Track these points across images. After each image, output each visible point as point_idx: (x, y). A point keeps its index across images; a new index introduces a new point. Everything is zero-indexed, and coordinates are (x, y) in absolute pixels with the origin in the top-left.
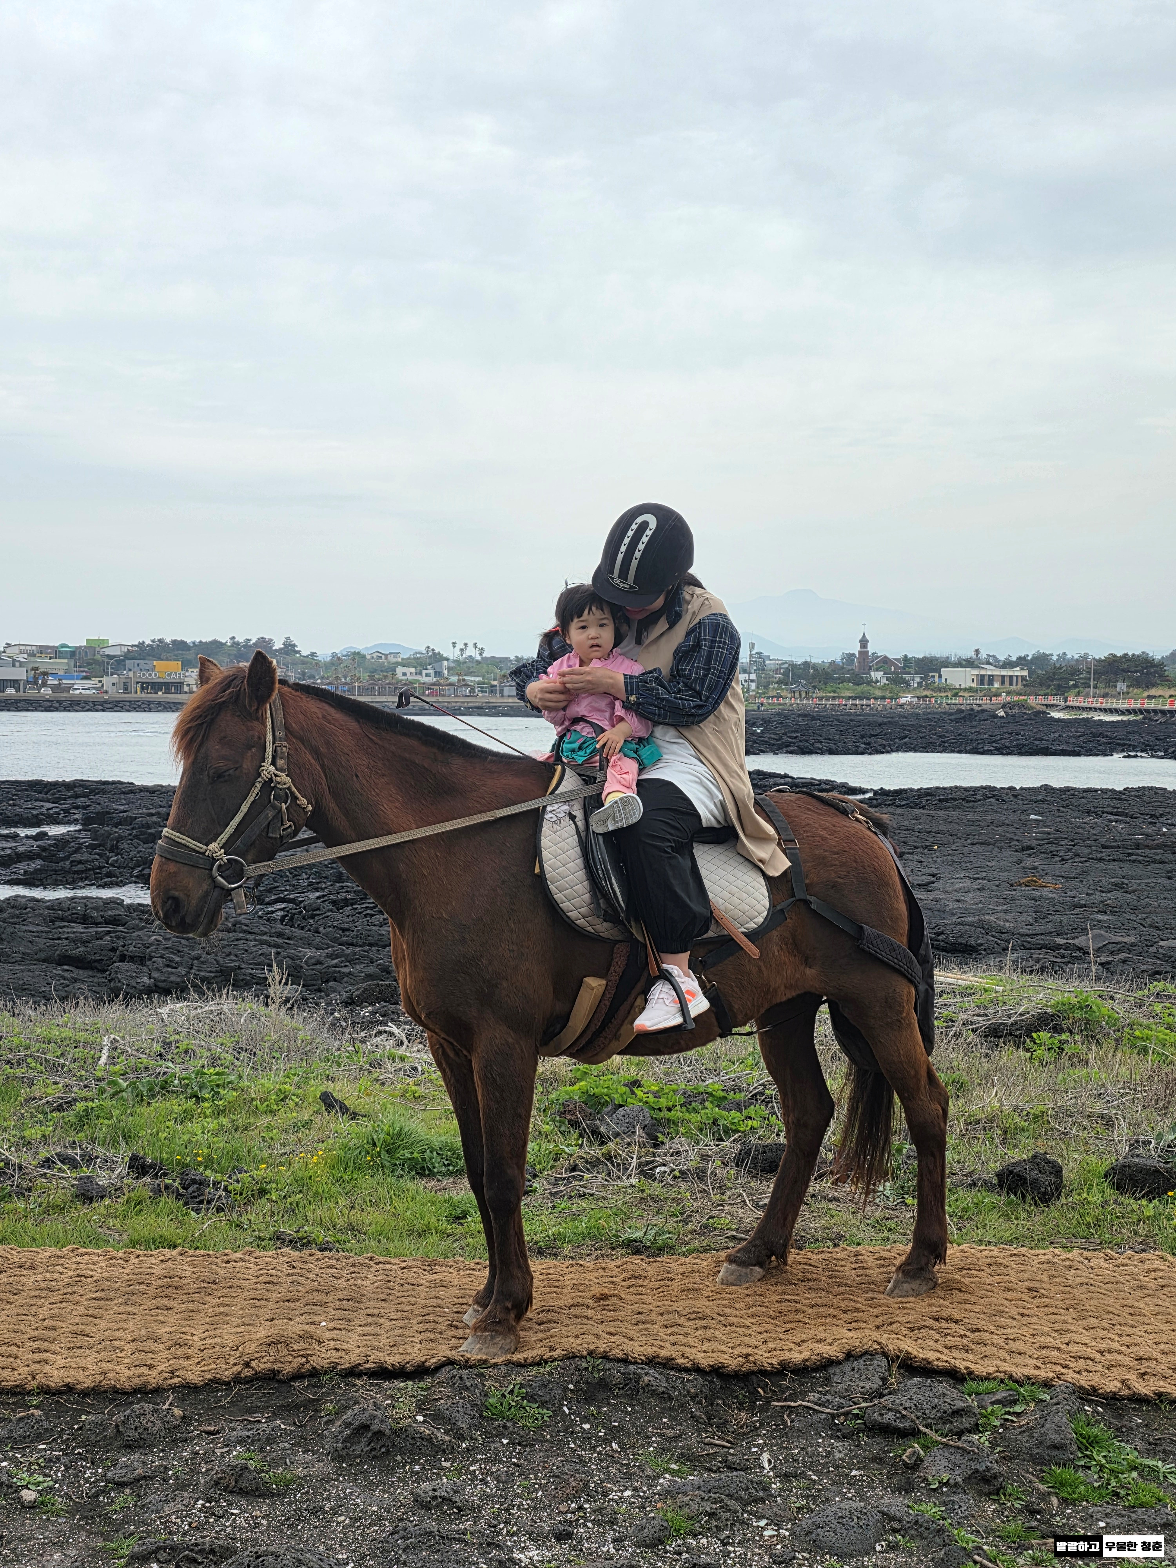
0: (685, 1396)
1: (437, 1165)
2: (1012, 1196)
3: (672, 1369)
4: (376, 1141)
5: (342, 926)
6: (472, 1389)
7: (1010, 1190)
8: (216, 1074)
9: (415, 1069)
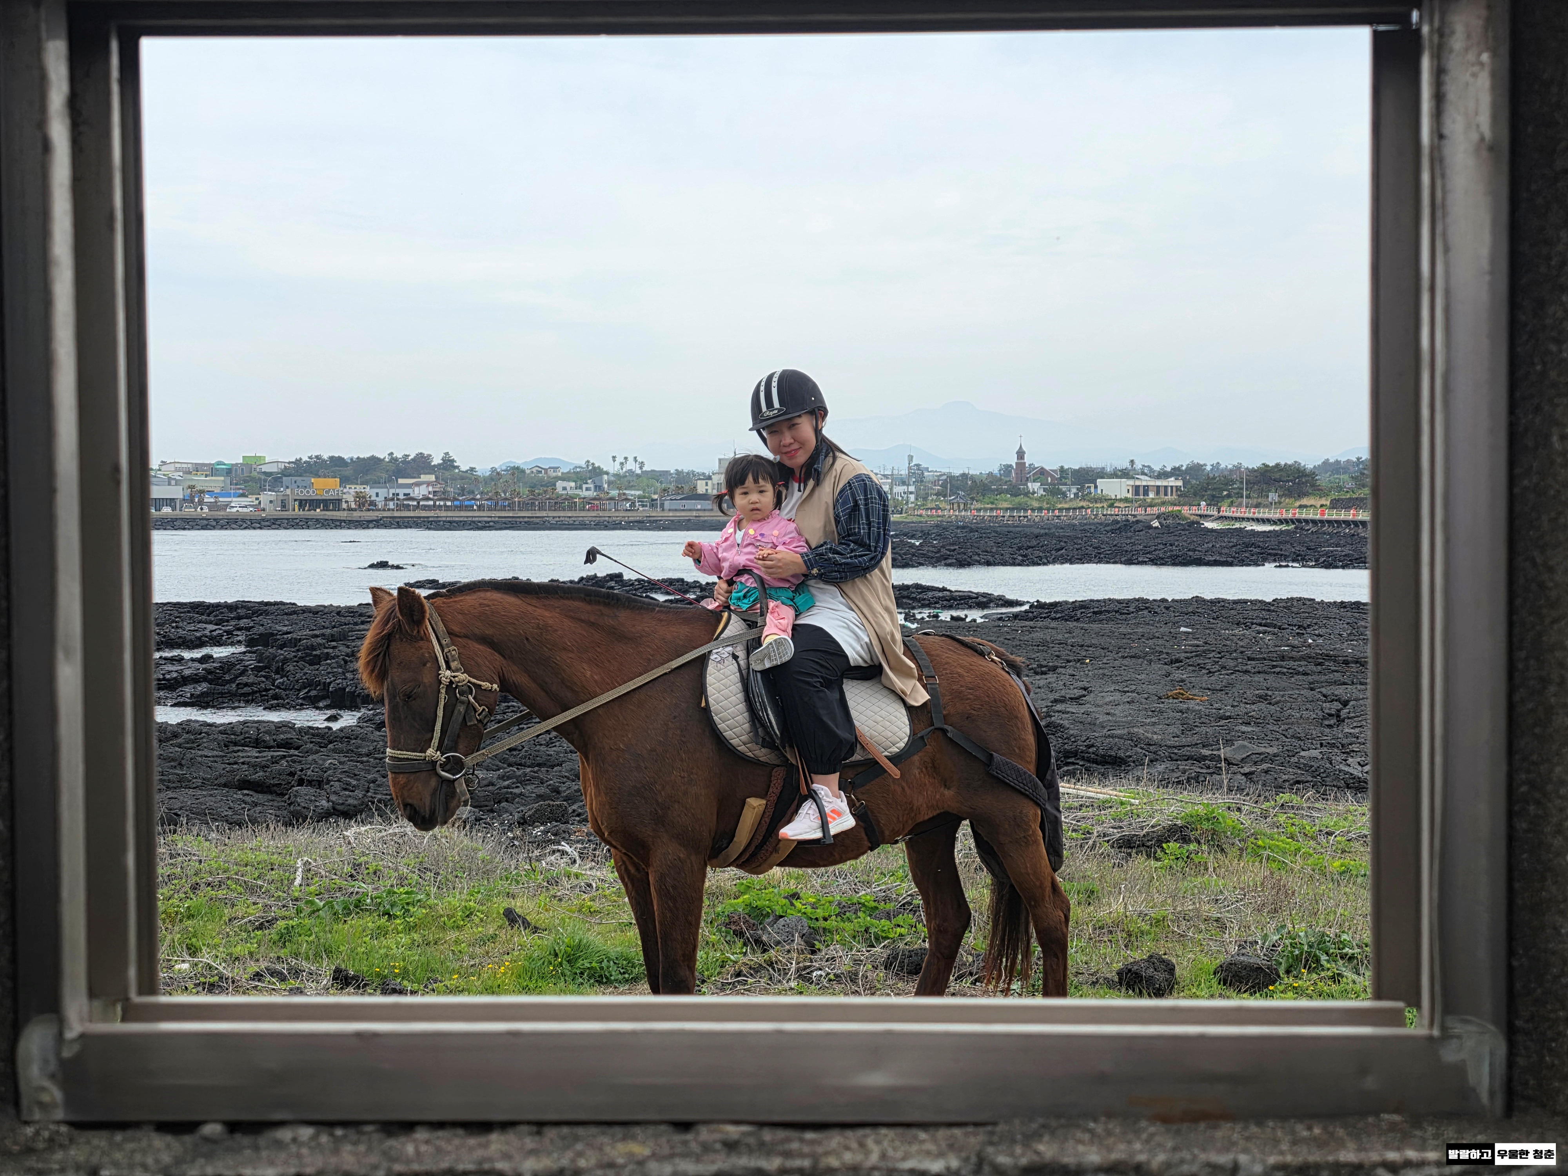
1: (613, 973)
2: (1130, 992)
4: (558, 952)
7: (1129, 986)
8: (405, 893)
9: (590, 885)
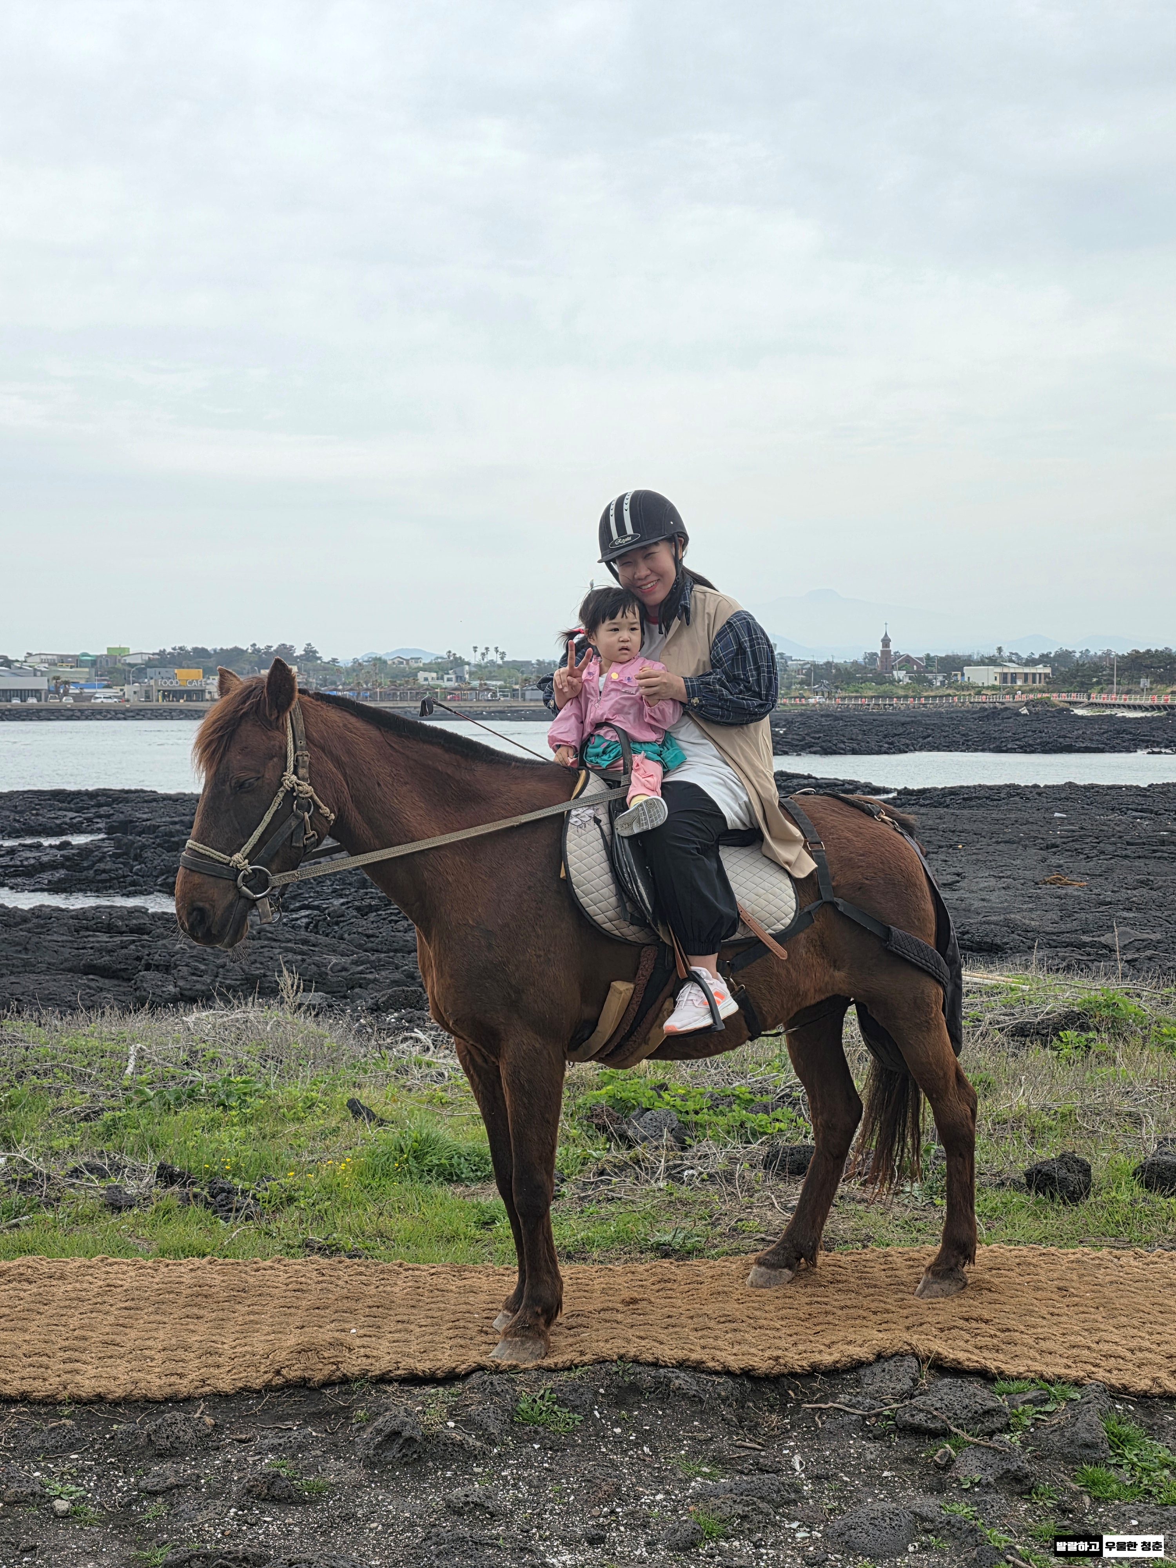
0: (716, 1399)
1: (465, 1171)
2: (1041, 1196)
3: (703, 1372)
4: (404, 1147)
5: (367, 932)
6: (503, 1394)
7: (1039, 1189)
8: (242, 1083)
9: (441, 1075)
